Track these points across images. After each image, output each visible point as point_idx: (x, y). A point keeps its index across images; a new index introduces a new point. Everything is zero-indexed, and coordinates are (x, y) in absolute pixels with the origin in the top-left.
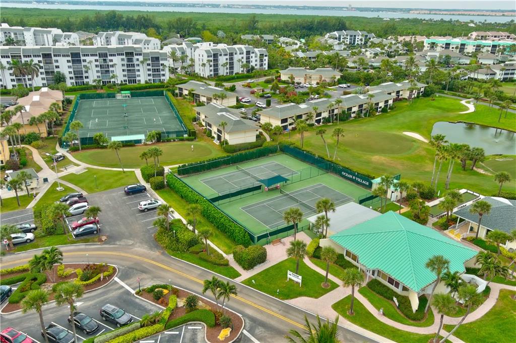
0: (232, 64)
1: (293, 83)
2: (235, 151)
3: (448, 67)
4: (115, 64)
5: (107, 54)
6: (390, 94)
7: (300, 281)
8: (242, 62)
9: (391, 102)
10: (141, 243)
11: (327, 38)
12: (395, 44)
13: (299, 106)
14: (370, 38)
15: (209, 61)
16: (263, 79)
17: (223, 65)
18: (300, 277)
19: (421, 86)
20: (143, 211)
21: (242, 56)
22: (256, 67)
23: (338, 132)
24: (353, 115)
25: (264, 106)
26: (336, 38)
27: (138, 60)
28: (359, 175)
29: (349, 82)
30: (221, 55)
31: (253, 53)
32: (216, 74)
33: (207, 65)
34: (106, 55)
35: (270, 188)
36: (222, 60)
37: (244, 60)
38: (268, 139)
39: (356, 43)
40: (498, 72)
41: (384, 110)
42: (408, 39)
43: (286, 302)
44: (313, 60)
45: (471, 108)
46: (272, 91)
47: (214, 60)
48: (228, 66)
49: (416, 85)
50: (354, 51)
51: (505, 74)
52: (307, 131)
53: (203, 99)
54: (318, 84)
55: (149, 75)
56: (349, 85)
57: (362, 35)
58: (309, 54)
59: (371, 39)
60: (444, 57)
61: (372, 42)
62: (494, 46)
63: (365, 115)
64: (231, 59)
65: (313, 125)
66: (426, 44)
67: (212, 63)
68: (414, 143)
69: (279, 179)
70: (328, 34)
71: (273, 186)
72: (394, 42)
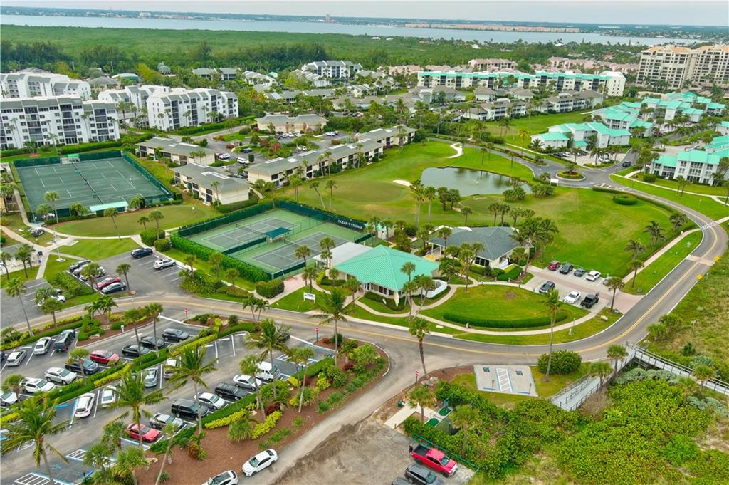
0: (195, 112)
1: (274, 133)
2: (230, 211)
3: (443, 105)
4: (49, 121)
5: (36, 108)
6: (380, 142)
7: (314, 299)
8: (208, 110)
9: (381, 150)
10: (170, 292)
11: (304, 71)
12: (386, 78)
13: (288, 160)
14: (356, 70)
15: (167, 111)
16: (237, 129)
17: (186, 114)
18: (314, 295)
19: (412, 131)
20: (159, 269)
21: (207, 102)
22: (224, 115)
23: (331, 184)
24: (344, 167)
25: (247, 162)
26: (315, 71)
27: (77, 114)
28: (354, 221)
29: (337, 129)
30: (180, 103)
31: (219, 98)
32: (177, 126)
33: (166, 116)
34: (35, 110)
35: (274, 239)
36: (183, 108)
37: (210, 107)
38: (261, 197)
39: (341, 76)
40: (489, 111)
41: (375, 160)
42: (400, 70)
43: (305, 313)
44: (291, 102)
45: (460, 151)
46: (253, 145)
47: (173, 109)
48: (191, 115)
49: (404, 131)
50: (339, 88)
51: (496, 113)
52: (301, 184)
53: (175, 158)
54: (302, 132)
55: (93, 132)
56: (337, 132)
57: (347, 66)
58: (286, 95)
59: (358, 72)
60: (438, 94)
61: (359, 75)
62: (491, 79)
63: (356, 166)
64: (194, 106)
65: (304, 179)
66: (420, 78)
67: (171, 113)
68: (403, 190)
69: (281, 231)
70: (305, 66)
71: (277, 238)
72: (384, 75)
